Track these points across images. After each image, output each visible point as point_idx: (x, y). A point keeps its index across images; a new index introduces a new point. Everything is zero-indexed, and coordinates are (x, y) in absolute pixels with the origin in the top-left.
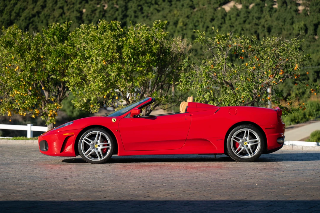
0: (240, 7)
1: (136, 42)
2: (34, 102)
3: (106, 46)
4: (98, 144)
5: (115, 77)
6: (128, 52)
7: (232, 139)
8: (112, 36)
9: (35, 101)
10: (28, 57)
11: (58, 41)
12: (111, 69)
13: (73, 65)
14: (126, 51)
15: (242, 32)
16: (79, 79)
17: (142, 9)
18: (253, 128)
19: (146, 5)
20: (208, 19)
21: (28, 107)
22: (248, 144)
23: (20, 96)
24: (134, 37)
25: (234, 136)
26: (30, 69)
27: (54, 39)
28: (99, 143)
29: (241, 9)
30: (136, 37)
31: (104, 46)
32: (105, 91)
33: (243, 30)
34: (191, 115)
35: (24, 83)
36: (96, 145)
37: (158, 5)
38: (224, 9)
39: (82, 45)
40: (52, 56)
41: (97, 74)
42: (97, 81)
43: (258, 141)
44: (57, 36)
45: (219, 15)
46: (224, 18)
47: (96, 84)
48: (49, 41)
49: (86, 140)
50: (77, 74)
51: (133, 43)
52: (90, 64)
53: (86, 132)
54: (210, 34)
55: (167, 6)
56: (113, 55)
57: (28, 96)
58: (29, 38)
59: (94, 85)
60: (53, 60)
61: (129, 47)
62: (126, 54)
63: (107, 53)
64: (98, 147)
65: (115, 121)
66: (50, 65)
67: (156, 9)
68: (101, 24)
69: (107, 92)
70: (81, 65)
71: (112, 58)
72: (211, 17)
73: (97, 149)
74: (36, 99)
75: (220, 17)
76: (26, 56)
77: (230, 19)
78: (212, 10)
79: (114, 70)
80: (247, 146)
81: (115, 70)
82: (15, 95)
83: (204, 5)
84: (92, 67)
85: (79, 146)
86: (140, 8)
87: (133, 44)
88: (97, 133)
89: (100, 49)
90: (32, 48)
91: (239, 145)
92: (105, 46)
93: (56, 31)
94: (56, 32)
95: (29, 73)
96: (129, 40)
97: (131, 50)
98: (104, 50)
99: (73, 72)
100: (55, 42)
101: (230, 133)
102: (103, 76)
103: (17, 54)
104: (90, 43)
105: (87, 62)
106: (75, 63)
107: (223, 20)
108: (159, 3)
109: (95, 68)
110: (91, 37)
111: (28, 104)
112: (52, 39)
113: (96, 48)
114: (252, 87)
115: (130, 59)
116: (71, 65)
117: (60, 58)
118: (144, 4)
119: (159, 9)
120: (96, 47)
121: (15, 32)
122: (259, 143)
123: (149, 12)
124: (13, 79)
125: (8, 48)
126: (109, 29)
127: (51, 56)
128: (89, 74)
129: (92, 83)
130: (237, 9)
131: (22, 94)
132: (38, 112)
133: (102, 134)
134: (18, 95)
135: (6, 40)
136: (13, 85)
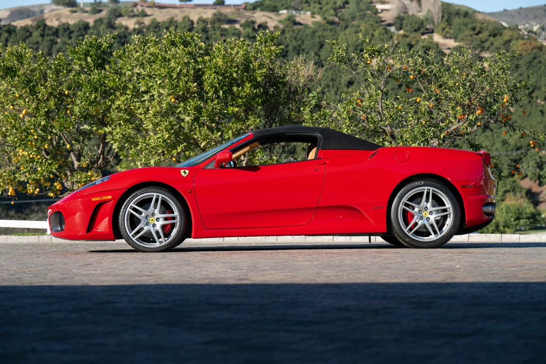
1: (227, 63)
2: (52, 169)
3: (176, 70)
4: (155, 217)
5: (192, 123)
6: (213, 80)
7: (401, 206)
8: (185, 53)
9: (54, 168)
10: (42, 92)
11: (94, 66)
12: (185, 109)
13: (119, 105)
14: (209, 77)
16: (129, 129)
18: (438, 185)
21: (42, 178)
22: (429, 216)
23: (28, 158)
24: (224, 54)
25: (404, 200)
26: (45, 112)
27: (87, 62)
28: (158, 215)
30: (227, 55)
31: (172, 71)
32: (175, 148)
34: (325, 163)
35: (36, 137)
36: (152, 219)
39: (134, 71)
40: (83, 91)
41: (160, 119)
42: (159, 130)
43: (448, 210)
44: (91, 57)
47: (159, 136)
48: (79, 67)
49: (134, 209)
50: (126, 121)
51: (222, 65)
52: (149, 102)
53: (133, 195)
56: (187, 85)
57: (42, 160)
58: (44, 61)
59: (156, 137)
60: (85, 97)
61: (215, 72)
62: (210, 83)
63: (178, 82)
64: (156, 222)
65: (187, 174)
66: (80, 106)
68: (167, 37)
69: (177, 149)
70: (133, 106)
71: (186, 90)
72: (348, 80)
73: (154, 225)
74: (56, 164)
76: (39, 92)
79: (190, 112)
80: (428, 219)
81: (192, 110)
82: (20, 158)
84: (152, 108)
85: (120, 221)
87: (221, 67)
88: (153, 196)
89: (166, 76)
90: (50, 78)
91: (414, 216)
92: (174, 70)
93: (90, 49)
94: (91, 51)
95: (44, 120)
96: (214, 61)
97: (219, 77)
98: (171, 77)
99: (120, 118)
100: (89, 68)
101: (398, 196)
102: (170, 122)
103: (24, 88)
104: (149, 66)
105: (142, 99)
106: (123, 102)
109: (156, 108)
110: (150, 56)
111: (42, 173)
112: (84, 63)
113: (159, 75)
114: (429, 133)
115: (216, 92)
116: (116, 106)
117: (98, 94)
120: (159, 72)
121: (21, 53)
122: (450, 214)
124: (16, 129)
125: (9, 78)
126: (180, 42)
127: (81, 91)
128: (146, 118)
129: (152, 134)
131: (31, 156)
132: (60, 187)
133: (162, 197)
134: (25, 157)
135: (4, 65)
136: (16, 139)
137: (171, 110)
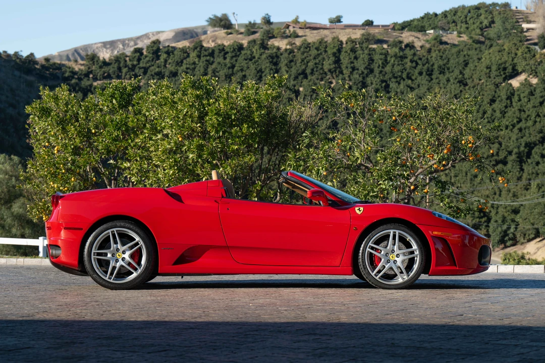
0: (534, 81)
3: (182, 113)
6: (214, 122)
11: (119, 107)
12: (190, 146)
15: (538, 120)
17: (387, 86)
19: (393, 80)
20: (487, 100)
26: (72, 149)
27: (113, 104)
29: (537, 84)
31: (179, 113)
33: (538, 115)
37: (412, 80)
38: (511, 85)
44: (116, 99)
45: (503, 94)
46: (509, 98)
47: (167, 171)
51: (224, 108)
52: (160, 140)
54: (489, 122)
55: (424, 82)
56: (192, 126)
61: (216, 114)
62: (212, 124)
63: (184, 123)
67: (408, 86)
71: (191, 130)
72: (490, 97)
75: (504, 97)
77: (520, 100)
78: (493, 87)
79: (192, 148)
81: (195, 148)
83: (480, 80)
84: (162, 146)
86: (384, 84)
89: (174, 117)
93: (116, 92)
94: (116, 94)
96: (217, 103)
97: (219, 119)
98: (179, 118)
102: (176, 159)
105: (156, 138)
107: (508, 101)
108: (413, 78)
109: (166, 146)
112: (110, 105)
113: (169, 116)
115: (217, 132)
117: (120, 133)
118: (390, 79)
119: (413, 86)
123: (399, 90)
130: (531, 85)
137: (179, 146)
